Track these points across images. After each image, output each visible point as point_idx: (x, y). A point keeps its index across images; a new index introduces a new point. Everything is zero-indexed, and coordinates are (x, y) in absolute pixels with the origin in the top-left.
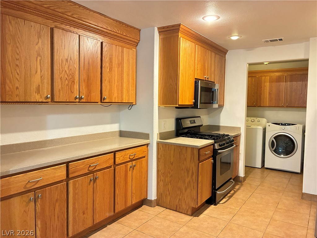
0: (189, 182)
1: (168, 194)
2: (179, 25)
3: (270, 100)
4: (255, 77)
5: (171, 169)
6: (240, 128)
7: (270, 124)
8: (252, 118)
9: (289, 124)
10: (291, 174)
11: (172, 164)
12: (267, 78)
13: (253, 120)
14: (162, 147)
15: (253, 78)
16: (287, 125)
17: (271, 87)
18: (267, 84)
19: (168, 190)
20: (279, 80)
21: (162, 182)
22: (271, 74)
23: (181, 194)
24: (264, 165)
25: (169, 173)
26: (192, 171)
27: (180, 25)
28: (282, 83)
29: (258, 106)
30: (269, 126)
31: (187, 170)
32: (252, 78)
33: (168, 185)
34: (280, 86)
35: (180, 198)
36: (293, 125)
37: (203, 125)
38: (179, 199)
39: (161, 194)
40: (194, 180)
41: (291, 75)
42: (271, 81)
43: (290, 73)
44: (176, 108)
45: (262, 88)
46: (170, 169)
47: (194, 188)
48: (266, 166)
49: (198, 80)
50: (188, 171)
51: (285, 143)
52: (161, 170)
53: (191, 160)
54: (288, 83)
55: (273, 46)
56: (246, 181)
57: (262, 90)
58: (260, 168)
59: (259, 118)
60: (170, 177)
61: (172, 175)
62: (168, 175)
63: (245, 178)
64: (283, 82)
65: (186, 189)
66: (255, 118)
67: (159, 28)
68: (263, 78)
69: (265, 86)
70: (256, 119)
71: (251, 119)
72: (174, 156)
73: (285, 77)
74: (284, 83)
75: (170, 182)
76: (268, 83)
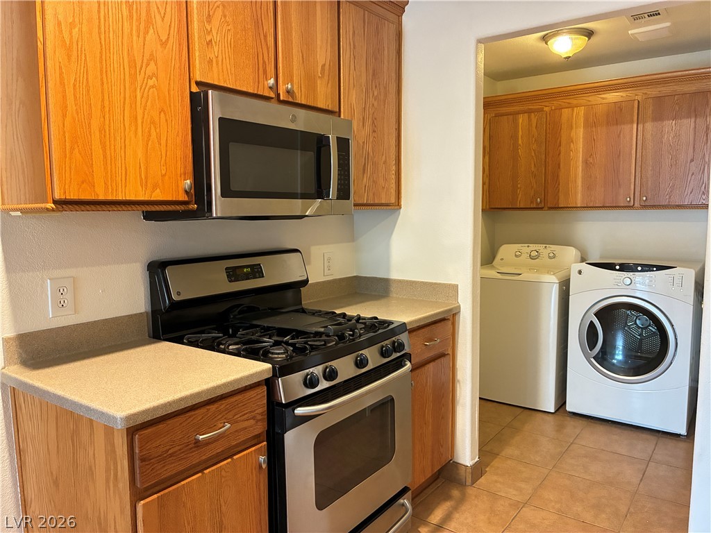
3: (589, 187)
4: (542, 110)
6: (455, 288)
7: (584, 266)
8: (533, 247)
9: (648, 268)
10: (652, 439)
12: (578, 114)
13: (534, 254)
15: (533, 114)
16: (639, 268)
17: (590, 142)
18: (579, 134)
20: (617, 115)
22: (590, 99)
24: (565, 403)
28: (626, 128)
29: (550, 208)
30: (580, 273)
32: (529, 117)
34: (619, 136)
36: (660, 268)
37: (307, 281)
41: (659, 99)
42: (590, 124)
43: (653, 92)
45: (562, 149)
48: (569, 408)
49: (205, 89)
51: (639, 327)
54: (649, 125)
56: (482, 480)
57: (562, 154)
58: (553, 411)
59: (553, 247)
63: (478, 470)
64: (632, 122)
66: (540, 247)
68: (566, 112)
69: (572, 141)
70: (545, 250)
71: (528, 250)
73: (636, 106)
74: (635, 126)
76: (582, 130)
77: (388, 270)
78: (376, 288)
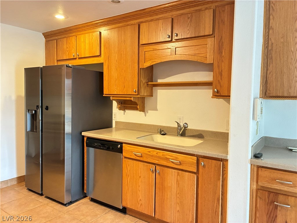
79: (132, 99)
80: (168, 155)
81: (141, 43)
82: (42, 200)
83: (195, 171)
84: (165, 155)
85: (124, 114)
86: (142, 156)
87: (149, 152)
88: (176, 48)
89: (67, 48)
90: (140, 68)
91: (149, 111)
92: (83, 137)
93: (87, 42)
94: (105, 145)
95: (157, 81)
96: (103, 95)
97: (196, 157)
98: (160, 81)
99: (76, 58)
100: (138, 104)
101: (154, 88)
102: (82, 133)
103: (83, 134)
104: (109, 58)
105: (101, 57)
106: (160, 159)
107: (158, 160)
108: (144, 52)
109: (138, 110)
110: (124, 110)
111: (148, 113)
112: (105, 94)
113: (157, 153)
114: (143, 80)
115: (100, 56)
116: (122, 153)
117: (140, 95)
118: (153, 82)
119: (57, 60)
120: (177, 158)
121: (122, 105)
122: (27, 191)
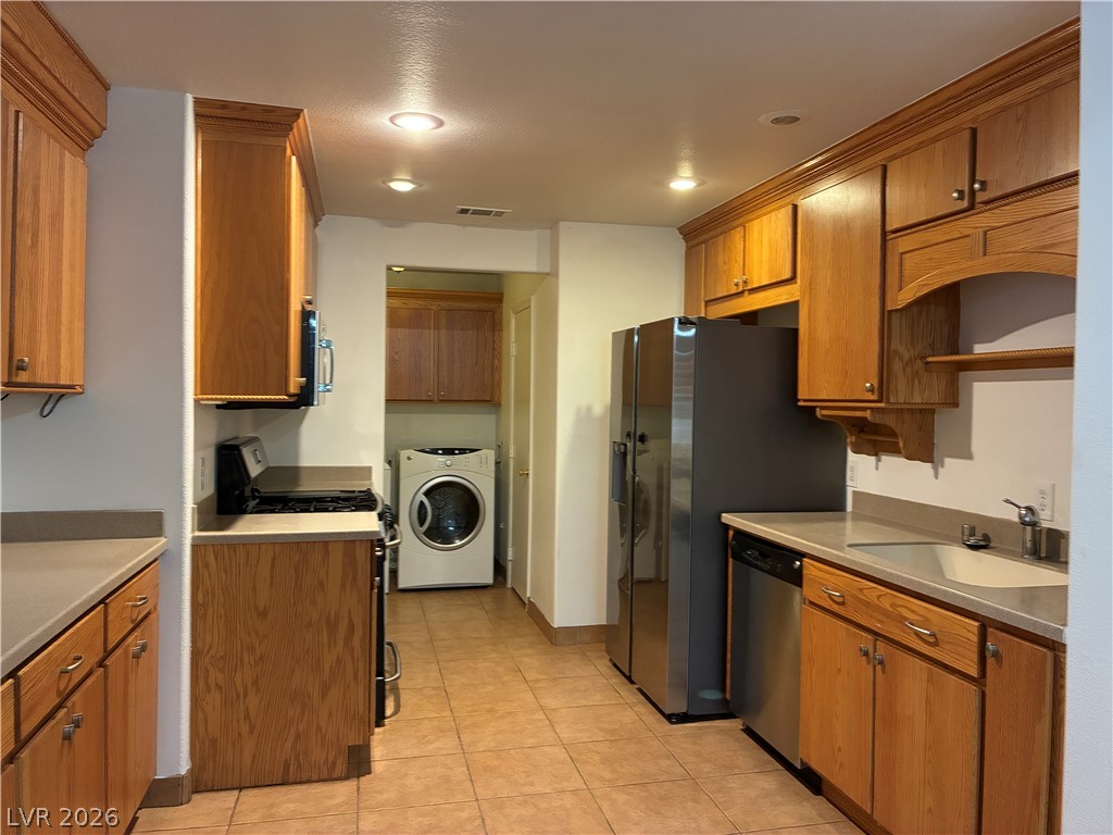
0: (339, 661)
1: (245, 728)
2: (297, 113)
3: (395, 381)
5: (257, 634)
6: (369, 469)
7: (411, 452)
9: (463, 451)
10: (472, 593)
11: (263, 614)
14: (216, 558)
16: (457, 452)
17: (395, 340)
19: (247, 716)
20: (417, 321)
21: (218, 696)
22: (393, 302)
23: (303, 713)
25: (251, 648)
26: (350, 620)
27: (298, 116)
28: (425, 331)
30: (409, 459)
31: (328, 622)
33: (246, 695)
34: (419, 338)
35: (301, 728)
36: (471, 451)
38: (298, 736)
39: (214, 742)
40: (358, 651)
41: (450, 312)
42: (395, 323)
43: (445, 304)
44: (218, 407)
46: (253, 635)
47: (356, 678)
50: (332, 626)
52: (210, 648)
53: (343, 586)
54: (443, 333)
55: (459, 225)
60: (256, 664)
61: (261, 657)
62: (247, 659)
64: (430, 328)
65: (325, 690)
67: (198, 102)
72: (272, 582)
73: (433, 315)
74: (432, 331)
75: (255, 683)
77: (296, 455)
78: (294, 473)
79: (868, 414)
80: (906, 607)
81: (888, 228)
82: (629, 694)
83: (974, 672)
84: (900, 606)
85: (877, 469)
86: (843, 604)
87: (861, 590)
88: (985, 233)
89: (725, 263)
90: (890, 312)
91: (948, 461)
92: (727, 527)
93: (765, 240)
94: (768, 556)
95: (970, 352)
96: (800, 404)
97: (977, 624)
98: (981, 349)
99: (743, 292)
100: (898, 431)
101: (962, 374)
102: (724, 515)
103: (727, 518)
104: (811, 287)
105: (796, 282)
106: (885, 619)
107: (881, 622)
108: (897, 258)
109: (900, 453)
110: (876, 454)
111: (943, 466)
112: (805, 400)
113: (879, 597)
114: (902, 349)
115: (793, 279)
116: (800, 586)
117: (888, 402)
118: (957, 353)
119: (706, 302)
120: (927, 619)
121: (862, 435)
122: (610, 664)
